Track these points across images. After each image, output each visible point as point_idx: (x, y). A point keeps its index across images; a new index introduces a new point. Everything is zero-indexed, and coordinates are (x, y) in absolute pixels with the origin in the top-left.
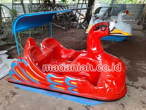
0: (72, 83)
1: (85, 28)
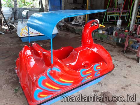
0: (98, 68)
1: (3, 33)
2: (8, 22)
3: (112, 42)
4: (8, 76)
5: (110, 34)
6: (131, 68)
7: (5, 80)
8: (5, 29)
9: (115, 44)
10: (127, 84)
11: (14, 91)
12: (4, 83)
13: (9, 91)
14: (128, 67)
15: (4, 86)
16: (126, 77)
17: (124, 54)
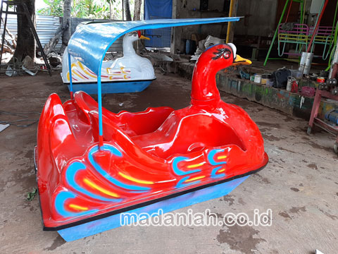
0: (219, 158)
1: (32, 74)
2: (49, 50)
3: (282, 106)
4: (21, 165)
5: (280, 88)
6: (316, 169)
7: (13, 172)
8: (38, 64)
9: (291, 112)
10: (295, 206)
11: (26, 196)
12: (10, 179)
13: (17, 196)
14: (310, 166)
15: (9, 184)
16: (298, 190)
17: (307, 137)
